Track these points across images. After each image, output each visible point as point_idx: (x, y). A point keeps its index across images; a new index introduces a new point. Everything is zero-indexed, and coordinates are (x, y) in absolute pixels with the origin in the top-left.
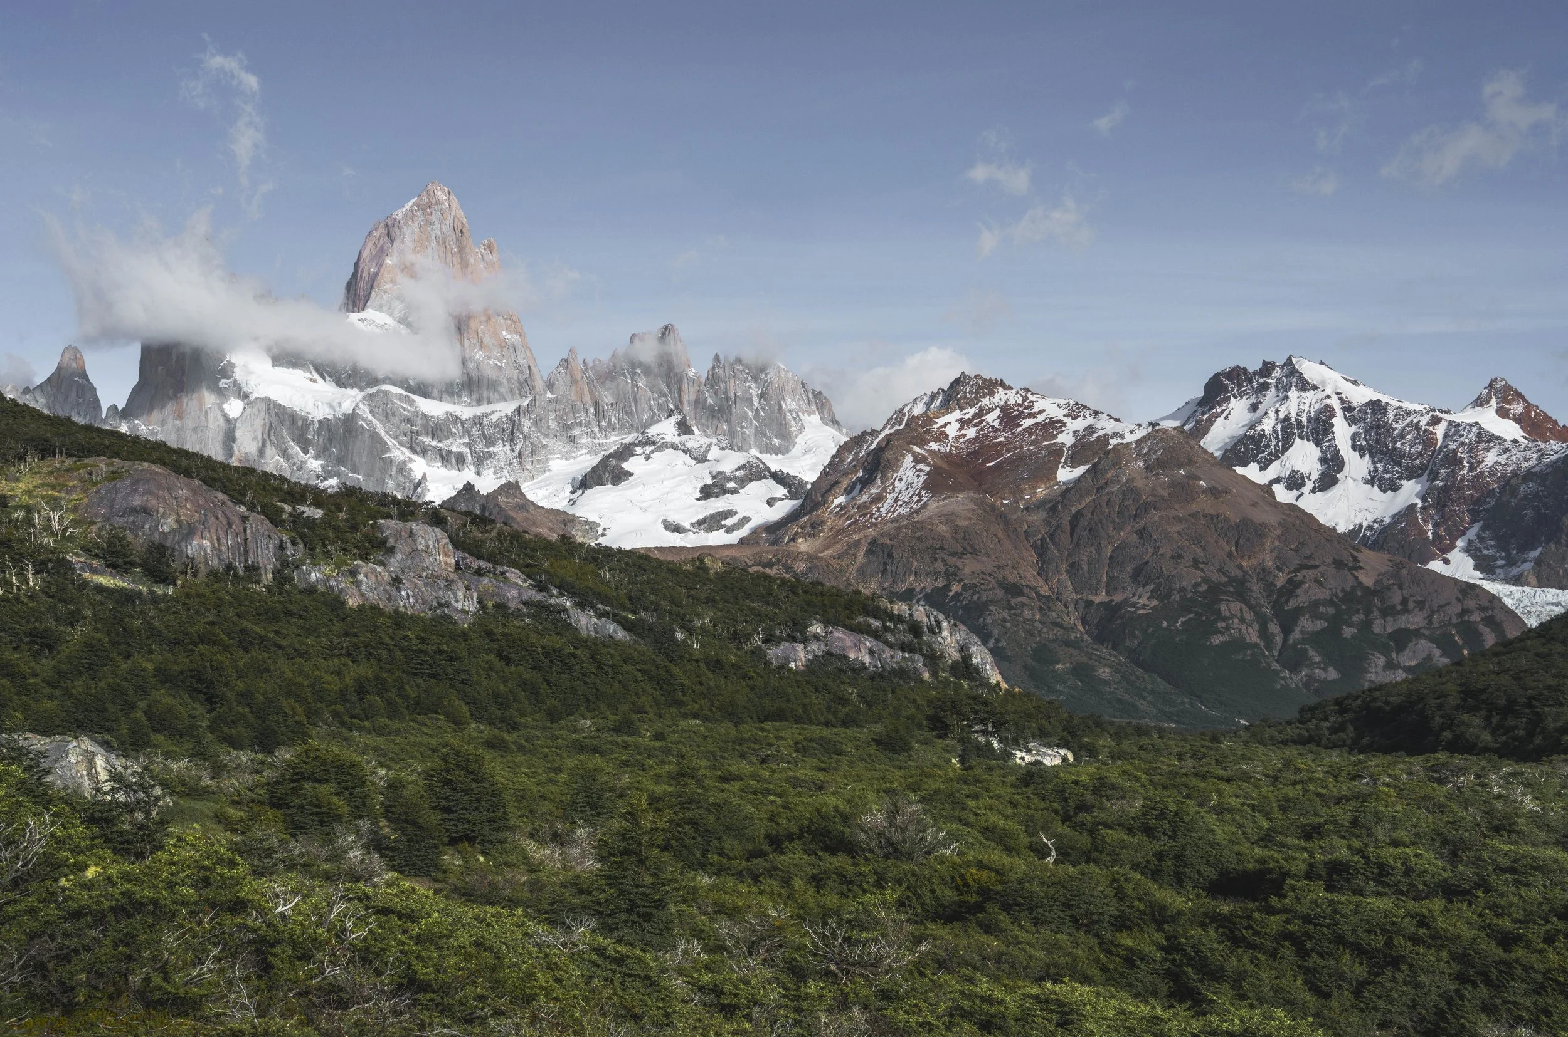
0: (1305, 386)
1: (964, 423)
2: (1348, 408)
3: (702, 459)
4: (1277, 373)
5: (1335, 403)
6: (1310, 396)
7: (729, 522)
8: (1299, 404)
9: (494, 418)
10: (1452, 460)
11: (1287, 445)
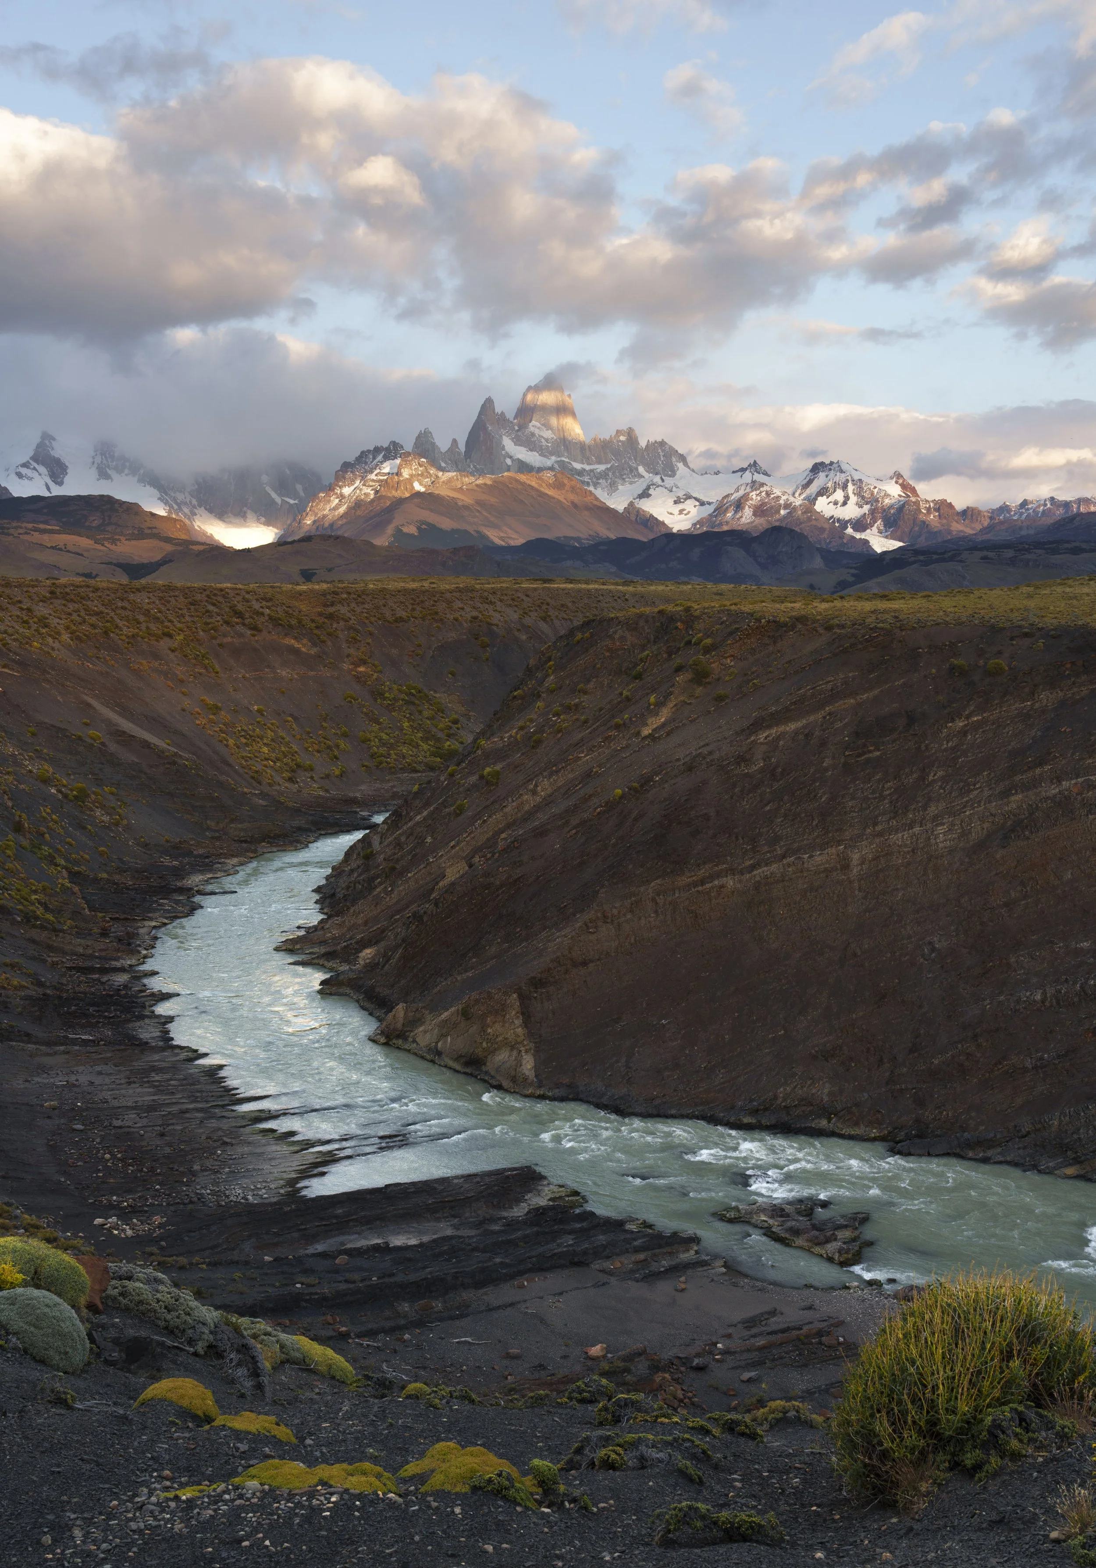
0: (842, 471)
1: (757, 495)
2: (853, 481)
3: (671, 491)
4: (835, 465)
5: (849, 478)
6: (843, 475)
7: (685, 512)
8: (840, 478)
9: (598, 471)
10: (877, 501)
11: (835, 491)
